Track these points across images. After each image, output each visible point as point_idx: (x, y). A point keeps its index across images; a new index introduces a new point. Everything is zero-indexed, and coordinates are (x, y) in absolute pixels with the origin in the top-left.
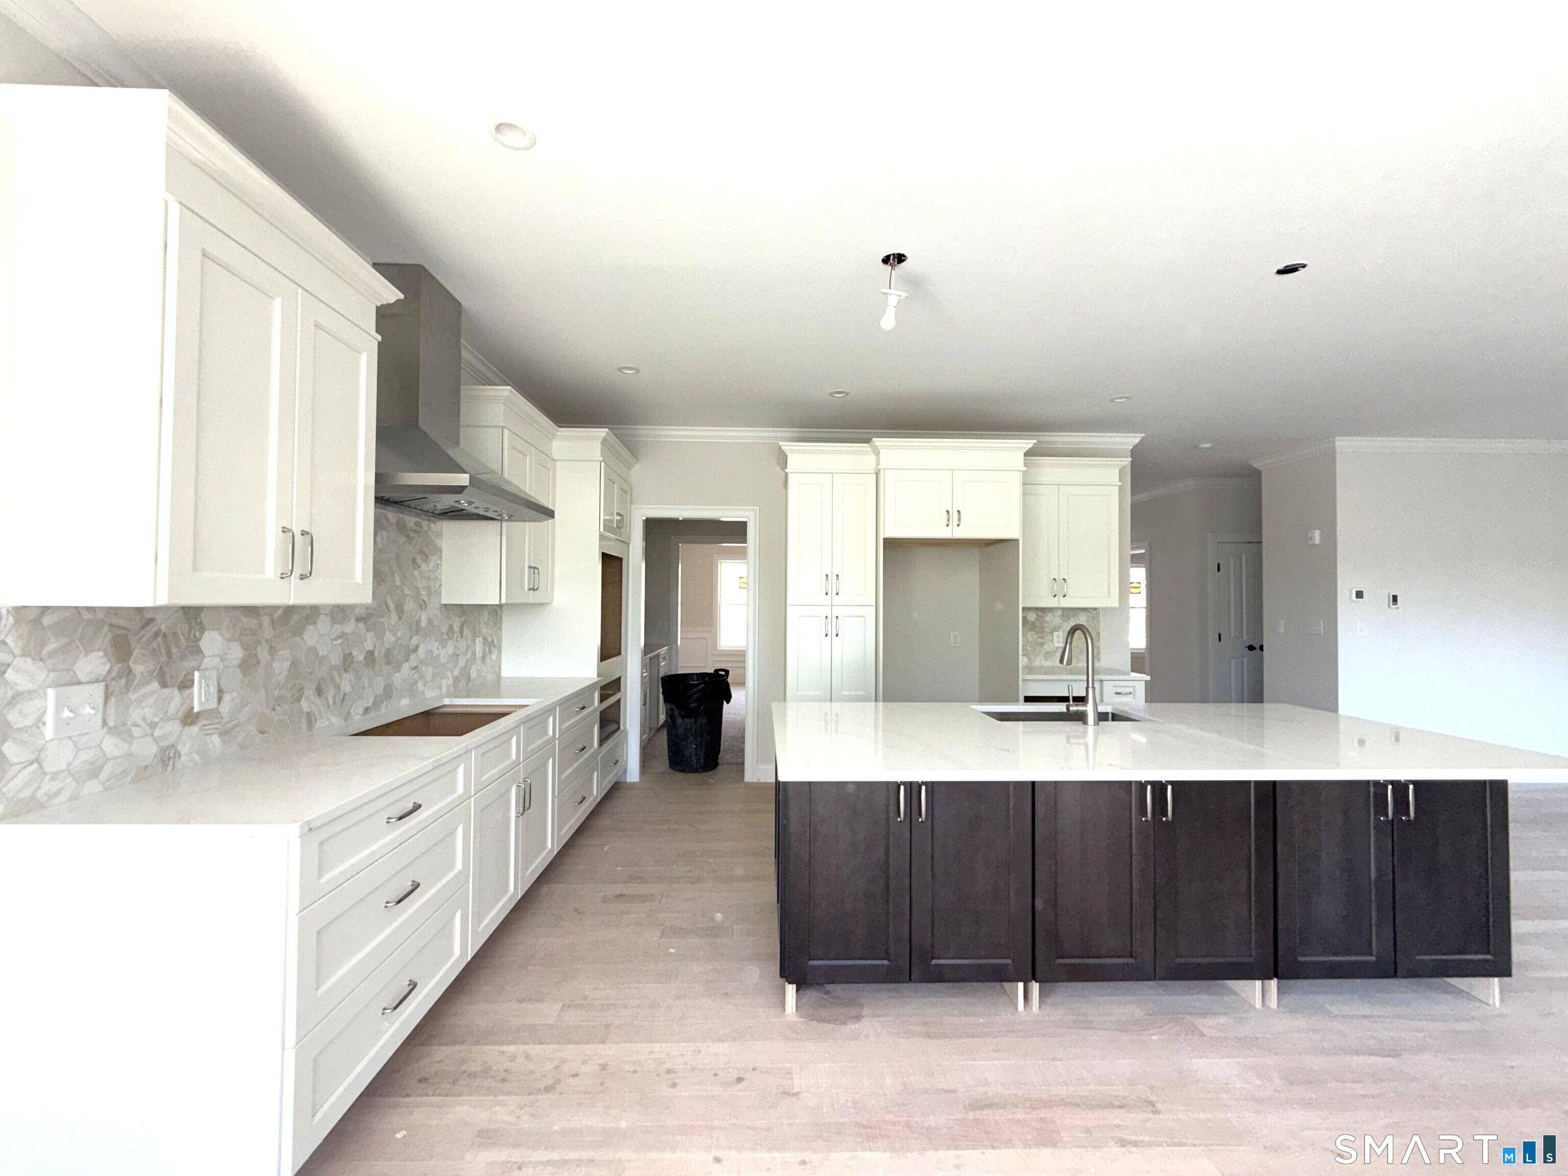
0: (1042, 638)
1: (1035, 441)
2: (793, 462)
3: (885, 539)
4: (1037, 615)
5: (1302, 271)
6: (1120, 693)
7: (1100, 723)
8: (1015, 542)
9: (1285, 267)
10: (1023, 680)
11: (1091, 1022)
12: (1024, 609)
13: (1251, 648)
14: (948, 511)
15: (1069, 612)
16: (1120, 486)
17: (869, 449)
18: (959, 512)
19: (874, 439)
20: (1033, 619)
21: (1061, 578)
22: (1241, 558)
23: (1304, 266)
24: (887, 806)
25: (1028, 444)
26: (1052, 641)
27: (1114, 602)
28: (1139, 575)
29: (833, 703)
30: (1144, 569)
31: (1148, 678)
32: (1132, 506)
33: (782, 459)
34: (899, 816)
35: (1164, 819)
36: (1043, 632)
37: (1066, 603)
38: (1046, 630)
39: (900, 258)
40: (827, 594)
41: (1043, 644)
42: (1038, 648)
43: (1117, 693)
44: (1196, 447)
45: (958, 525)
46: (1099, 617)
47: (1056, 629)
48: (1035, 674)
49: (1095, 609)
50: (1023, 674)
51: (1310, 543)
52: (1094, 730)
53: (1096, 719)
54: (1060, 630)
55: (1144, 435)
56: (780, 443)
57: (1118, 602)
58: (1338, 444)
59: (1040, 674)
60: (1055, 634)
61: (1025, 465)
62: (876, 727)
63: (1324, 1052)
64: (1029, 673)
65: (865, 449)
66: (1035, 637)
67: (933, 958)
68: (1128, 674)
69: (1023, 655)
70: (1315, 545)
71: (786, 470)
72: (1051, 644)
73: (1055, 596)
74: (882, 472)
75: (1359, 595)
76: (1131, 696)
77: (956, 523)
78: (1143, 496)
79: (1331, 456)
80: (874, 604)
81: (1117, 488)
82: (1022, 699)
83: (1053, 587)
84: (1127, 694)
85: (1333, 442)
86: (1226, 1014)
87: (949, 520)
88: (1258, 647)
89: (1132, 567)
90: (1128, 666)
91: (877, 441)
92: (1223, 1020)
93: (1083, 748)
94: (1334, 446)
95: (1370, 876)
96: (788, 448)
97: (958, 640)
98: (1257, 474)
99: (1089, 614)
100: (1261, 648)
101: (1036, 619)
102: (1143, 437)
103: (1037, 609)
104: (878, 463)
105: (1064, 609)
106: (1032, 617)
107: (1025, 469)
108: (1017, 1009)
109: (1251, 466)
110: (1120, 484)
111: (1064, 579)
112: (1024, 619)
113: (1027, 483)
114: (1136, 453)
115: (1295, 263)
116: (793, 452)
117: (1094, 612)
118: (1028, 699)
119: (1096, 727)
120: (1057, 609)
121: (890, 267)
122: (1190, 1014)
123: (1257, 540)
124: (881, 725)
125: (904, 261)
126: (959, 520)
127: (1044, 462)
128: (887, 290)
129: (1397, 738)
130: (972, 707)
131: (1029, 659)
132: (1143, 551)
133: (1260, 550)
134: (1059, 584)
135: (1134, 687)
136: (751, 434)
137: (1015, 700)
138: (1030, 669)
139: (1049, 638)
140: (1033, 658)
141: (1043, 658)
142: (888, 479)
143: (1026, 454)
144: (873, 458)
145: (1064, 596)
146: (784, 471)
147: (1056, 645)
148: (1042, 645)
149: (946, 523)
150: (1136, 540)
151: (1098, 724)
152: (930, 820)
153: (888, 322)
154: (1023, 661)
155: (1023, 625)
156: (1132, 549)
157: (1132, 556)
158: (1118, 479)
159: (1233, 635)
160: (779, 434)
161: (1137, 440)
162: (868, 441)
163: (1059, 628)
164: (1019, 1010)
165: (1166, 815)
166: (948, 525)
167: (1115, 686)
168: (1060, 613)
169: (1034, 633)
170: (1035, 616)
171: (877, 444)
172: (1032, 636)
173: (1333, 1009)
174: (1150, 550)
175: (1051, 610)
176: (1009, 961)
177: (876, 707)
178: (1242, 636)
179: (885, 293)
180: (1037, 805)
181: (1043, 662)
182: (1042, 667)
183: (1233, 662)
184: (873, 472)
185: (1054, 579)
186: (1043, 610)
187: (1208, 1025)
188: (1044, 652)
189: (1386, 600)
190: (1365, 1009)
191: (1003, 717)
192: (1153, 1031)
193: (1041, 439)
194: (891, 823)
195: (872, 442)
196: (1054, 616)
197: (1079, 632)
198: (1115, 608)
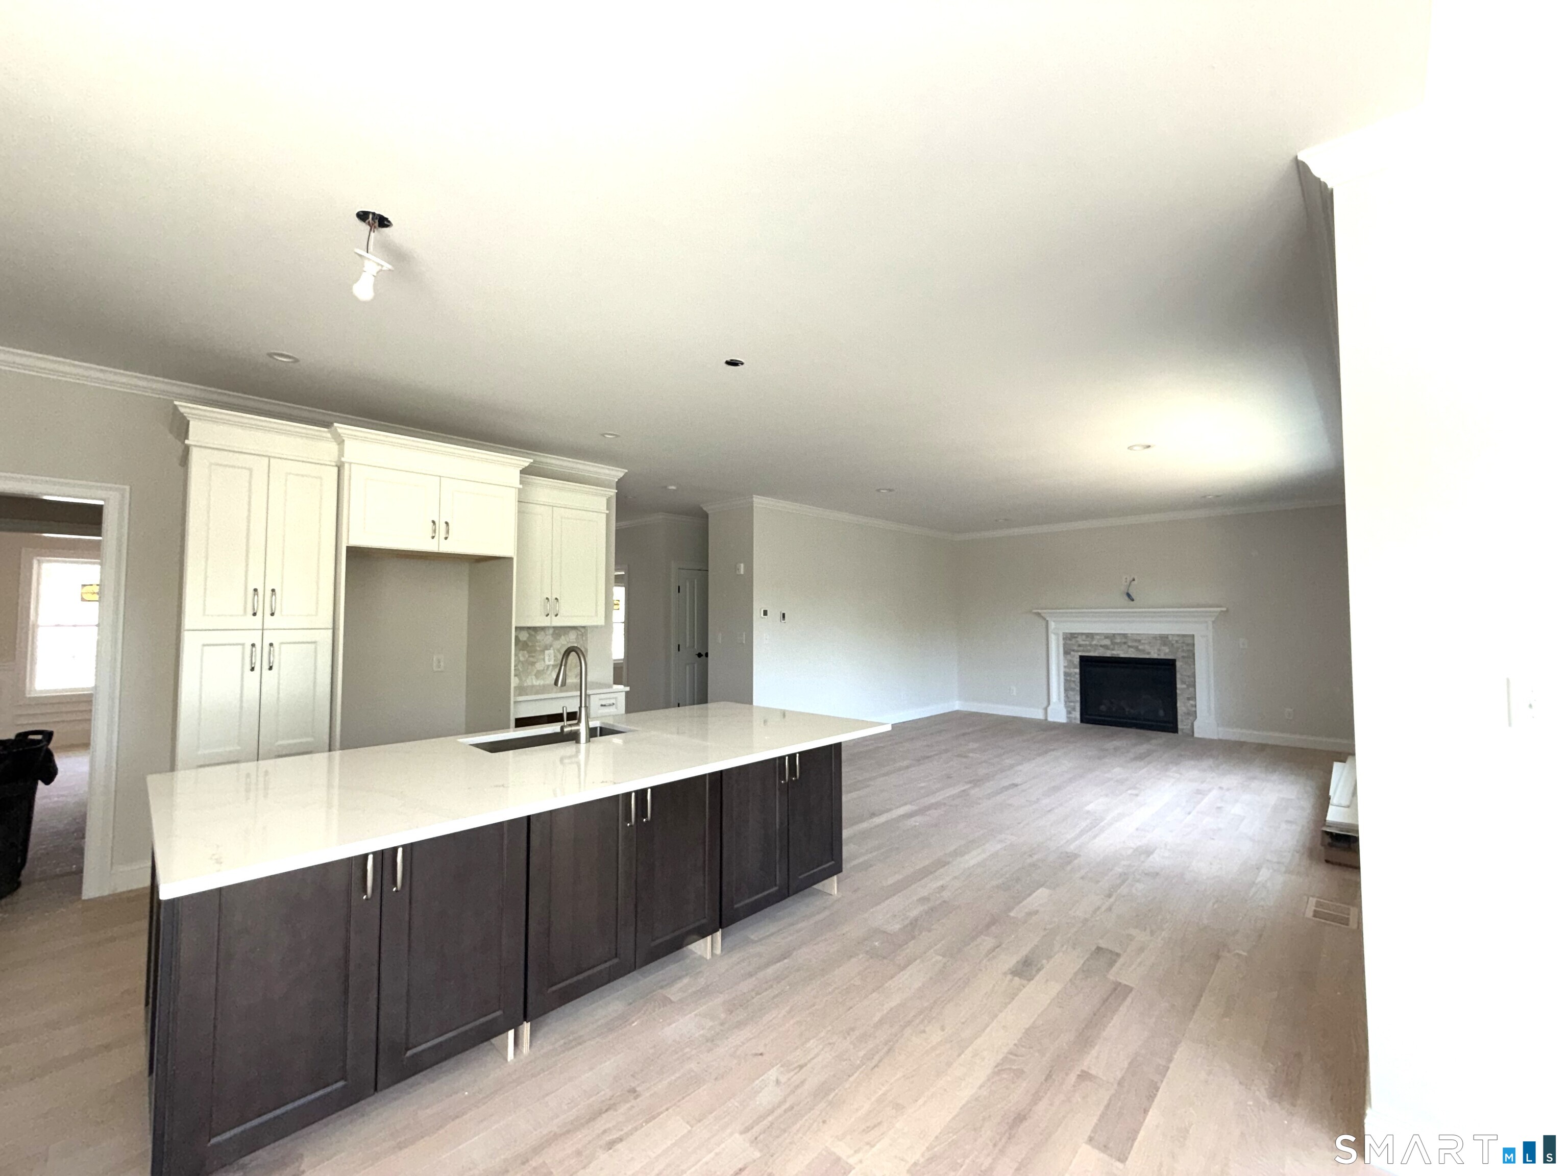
0: (533, 657)
1: (532, 461)
2: (197, 432)
3: (350, 550)
4: (529, 634)
5: (740, 367)
6: (605, 706)
7: (591, 739)
8: (511, 559)
9: (732, 360)
10: (515, 702)
11: (580, 1037)
12: (516, 628)
13: (700, 655)
14: (434, 522)
15: (560, 631)
16: (607, 514)
17: (329, 435)
18: (447, 523)
19: (336, 424)
20: (525, 639)
21: (554, 597)
22: (694, 582)
23: (742, 364)
24: (349, 885)
25: (525, 462)
26: (544, 659)
27: (601, 621)
28: (619, 593)
29: (260, 762)
30: (623, 589)
31: (628, 689)
32: (616, 530)
33: (181, 427)
34: (365, 892)
35: (644, 820)
36: (535, 651)
37: (557, 622)
38: (538, 649)
39: (383, 222)
40: (255, 614)
41: (535, 663)
42: (530, 667)
43: (602, 705)
44: (666, 487)
45: (446, 538)
46: (586, 635)
47: (547, 648)
48: (527, 695)
49: (584, 627)
50: (515, 696)
51: (738, 573)
52: (586, 747)
53: (588, 736)
54: (552, 648)
55: (626, 471)
56: (176, 403)
57: (604, 621)
58: (754, 499)
59: (531, 694)
60: (547, 652)
61: (521, 482)
62: (330, 786)
63: (750, 975)
64: (520, 695)
65: (324, 435)
66: (527, 656)
67: (407, 1049)
68: (610, 687)
69: (515, 675)
70: (741, 575)
71: (187, 442)
72: (543, 662)
73: (547, 615)
74: (347, 466)
75: (765, 613)
76: (614, 706)
77: (443, 535)
78: (624, 524)
79: (751, 508)
80: (330, 625)
81: (604, 516)
82: (513, 723)
83: (545, 606)
84: (610, 705)
85: (752, 497)
86: (687, 975)
87: (435, 531)
88: (704, 654)
89: (616, 586)
90: (611, 679)
91: (342, 428)
92: (686, 980)
93: (575, 766)
94: (752, 502)
95: (776, 827)
96: (188, 410)
97: (442, 664)
98: (705, 516)
99: (579, 633)
100: (707, 655)
101: (528, 638)
102: (626, 473)
103: (529, 628)
104: (341, 453)
105: (555, 628)
106: (524, 636)
107: (521, 486)
108: (506, 1059)
109: (701, 509)
110: (608, 512)
111: (556, 599)
112: (516, 637)
113: (522, 501)
114: (620, 485)
115: (738, 359)
116: (200, 418)
117: (583, 630)
118: (521, 723)
119: (588, 744)
120: (548, 627)
121: (369, 228)
122: (662, 987)
123: (705, 568)
124: (336, 782)
125: (387, 226)
126: (448, 532)
127: (538, 482)
128: (364, 253)
129: (784, 716)
130: (459, 740)
131: (520, 679)
132: (623, 573)
133: (708, 574)
134: (552, 604)
135: (616, 698)
136: (124, 380)
137: (505, 727)
138: (521, 690)
139: (542, 657)
140: (524, 679)
141: (534, 677)
142: (356, 478)
143: (523, 472)
144: (334, 447)
145: (556, 615)
146: (183, 443)
147: (547, 663)
148: (533, 664)
149: (431, 535)
150: (618, 564)
151: (589, 741)
152: (407, 889)
153: (364, 290)
154: (514, 682)
155: (516, 645)
156: (616, 570)
157: (616, 576)
158: (605, 509)
159: (688, 645)
160: (175, 389)
161: (621, 475)
162: (327, 425)
163: (551, 646)
164: (509, 1060)
165: (646, 816)
166: (433, 537)
167: (600, 699)
168: (551, 631)
169: (525, 652)
170: (528, 635)
171: (339, 430)
172: (523, 656)
173: (752, 937)
174: (628, 572)
175: (543, 629)
176: (499, 1013)
177: (330, 760)
178: (694, 646)
179: (360, 256)
180: (532, 836)
181: (534, 681)
182: (533, 686)
183: (688, 667)
184: (334, 464)
185: (547, 599)
186: (535, 629)
187: (674, 992)
188: (535, 671)
189: (779, 616)
190: (772, 928)
191: (495, 747)
192: (634, 1019)
193: (538, 459)
194: (354, 903)
195: (333, 428)
196: (546, 635)
197: (573, 654)
198: (601, 627)
